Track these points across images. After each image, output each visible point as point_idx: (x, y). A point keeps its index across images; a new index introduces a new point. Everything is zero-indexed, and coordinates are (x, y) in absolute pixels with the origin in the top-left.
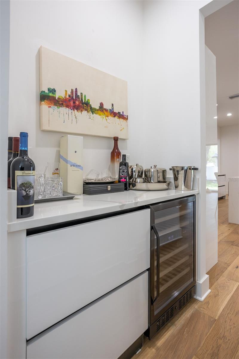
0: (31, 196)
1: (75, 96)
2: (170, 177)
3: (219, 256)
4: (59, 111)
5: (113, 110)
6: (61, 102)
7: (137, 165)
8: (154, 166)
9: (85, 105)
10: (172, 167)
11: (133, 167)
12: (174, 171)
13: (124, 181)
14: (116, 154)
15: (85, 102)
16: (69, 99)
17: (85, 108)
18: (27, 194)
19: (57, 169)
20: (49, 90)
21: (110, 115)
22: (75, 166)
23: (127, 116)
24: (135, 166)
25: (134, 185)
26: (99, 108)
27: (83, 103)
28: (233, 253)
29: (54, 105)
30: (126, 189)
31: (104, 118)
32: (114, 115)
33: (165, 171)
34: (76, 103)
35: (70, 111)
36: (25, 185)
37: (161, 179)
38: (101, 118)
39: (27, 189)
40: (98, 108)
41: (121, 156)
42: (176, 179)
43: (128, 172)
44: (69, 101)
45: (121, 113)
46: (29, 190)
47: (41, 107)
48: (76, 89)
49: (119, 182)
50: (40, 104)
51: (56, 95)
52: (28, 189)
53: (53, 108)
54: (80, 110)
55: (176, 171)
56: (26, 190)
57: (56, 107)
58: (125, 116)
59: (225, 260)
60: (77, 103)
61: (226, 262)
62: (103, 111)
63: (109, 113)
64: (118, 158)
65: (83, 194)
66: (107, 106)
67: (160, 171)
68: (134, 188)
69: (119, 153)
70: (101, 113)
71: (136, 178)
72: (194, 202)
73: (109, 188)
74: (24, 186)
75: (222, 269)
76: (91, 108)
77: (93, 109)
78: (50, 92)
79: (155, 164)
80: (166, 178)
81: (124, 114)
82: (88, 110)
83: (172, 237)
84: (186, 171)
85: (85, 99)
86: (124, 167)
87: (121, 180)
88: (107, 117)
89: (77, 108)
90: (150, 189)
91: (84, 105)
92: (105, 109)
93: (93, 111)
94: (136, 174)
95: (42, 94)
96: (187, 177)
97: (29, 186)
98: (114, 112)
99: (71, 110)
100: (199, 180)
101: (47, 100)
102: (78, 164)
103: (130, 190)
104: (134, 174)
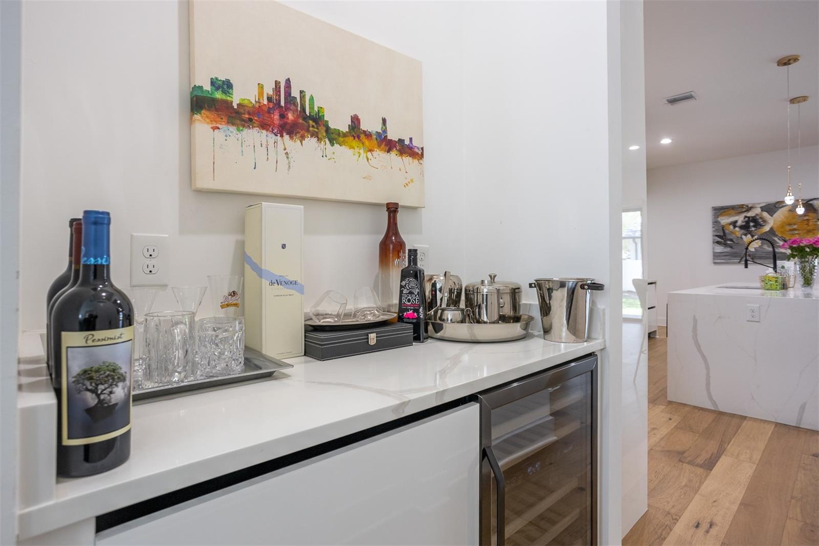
0: (116, 404)
1: (285, 99)
2: (530, 304)
3: (652, 492)
4: (240, 139)
5: (386, 133)
6: (247, 116)
7: (445, 275)
8: (490, 276)
9: (311, 122)
10: (536, 281)
11: (437, 280)
12: (540, 290)
13: (413, 319)
14: (391, 246)
15: (312, 114)
16: (269, 107)
17: (311, 129)
18: (101, 402)
19: (234, 294)
20: (213, 83)
21: (377, 146)
22: (283, 283)
23: (422, 149)
24: (442, 278)
25: (438, 328)
26: (348, 131)
27: (305, 118)
28: (684, 484)
29: (228, 123)
30: (417, 338)
31: (361, 156)
32: (387, 148)
33: (517, 291)
34: (288, 118)
35: (272, 138)
36: (93, 374)
37: (507, 311)
38: (354, 155)
39: (101, 387)
40: (345, 129)
41: (404, 252)
42: (545, 309)
43: (422, 293)
44: (269, 112)
45: (407, 142)
46: (109, 390)
47: (192, 127)
48: (288, 81)
49: (400, 319)
50: (191, 121)
51: (234, 96)
52: (106, 385)
53: (224, 131)
54: (298, 135)
55: (544, 289)
56: (96, 389)
57: (233, 129)
58: (416, 150)
59: (666, 503)
60: (290, 116)
61: (667, 509)
62: (359, 137)
63: (375, 142)
64: (399, 257)
65: (305, 355)
66: (370, 124)
67: (503, 290)
68: (439, 334)
69: (400, 245)
70: (355, 143)
71: (443, 310)
72: (592, 372)
73: (373, 338)
74: (91, 378)
75: (660, 531)
76: (328, 129)
77: (333, 133)
78: (217, 89)
79: (493, 272)
80: (519, 305)
81: (415, 143)
82: (319, 136)
83: (537, 466)
84: (572, 293)
85: (312, 108)
86: (413, 282)
87: (405, 314)
88: (369, 154)
89: (289, 129)
90: (480, 338)
91: (308, 123)
92: (364, 132)
93: (333, 137)
94: (443, 297)
95: (195, 93)
96: (576, 309)
97: (107, 377)
98: (389, 138)
99: (273, 135)
100: (604, 314)
101: (209, 109)
102: (291, 278)
103: (429, 340)
104: (439, 295)
